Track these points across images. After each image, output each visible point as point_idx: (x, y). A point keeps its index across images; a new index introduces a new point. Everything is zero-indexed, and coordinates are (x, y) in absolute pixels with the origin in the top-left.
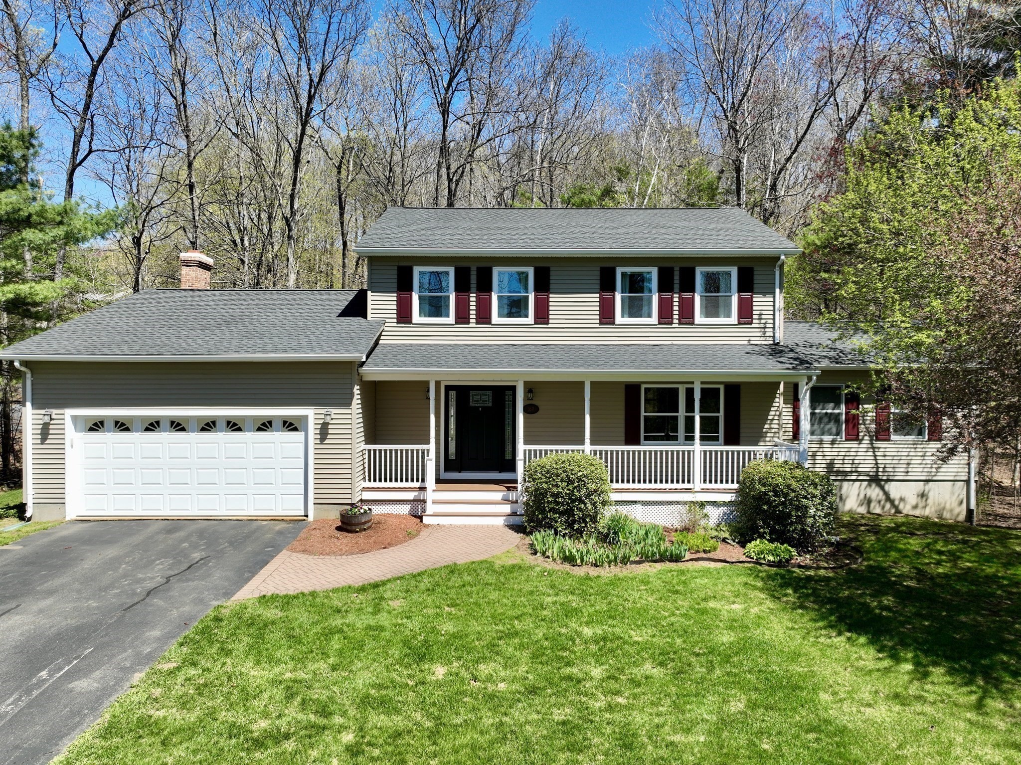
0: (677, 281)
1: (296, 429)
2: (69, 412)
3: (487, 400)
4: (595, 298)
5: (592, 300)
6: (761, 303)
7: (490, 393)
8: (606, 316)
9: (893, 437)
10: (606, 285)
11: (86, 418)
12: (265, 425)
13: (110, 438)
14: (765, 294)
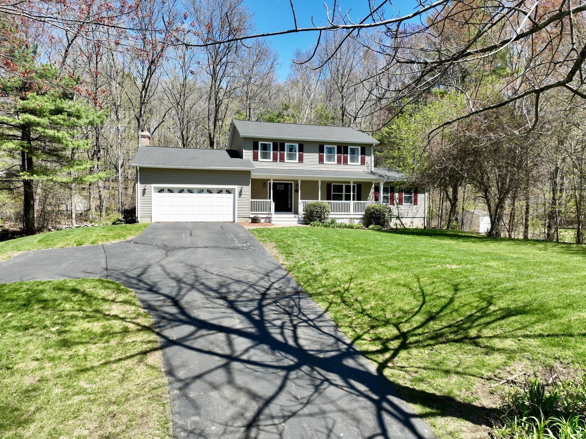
0: (342, 150)
1: (230, 193)
2: (153, 186)
3: (282, 188)
4: (317, 155)
6: (367, 159)
7: (283, 185)
9: (404, 204)
10: (321, 150)
11: (158, 188)
12: (220, 192)
13: (166, 195)
14: (368, 156)
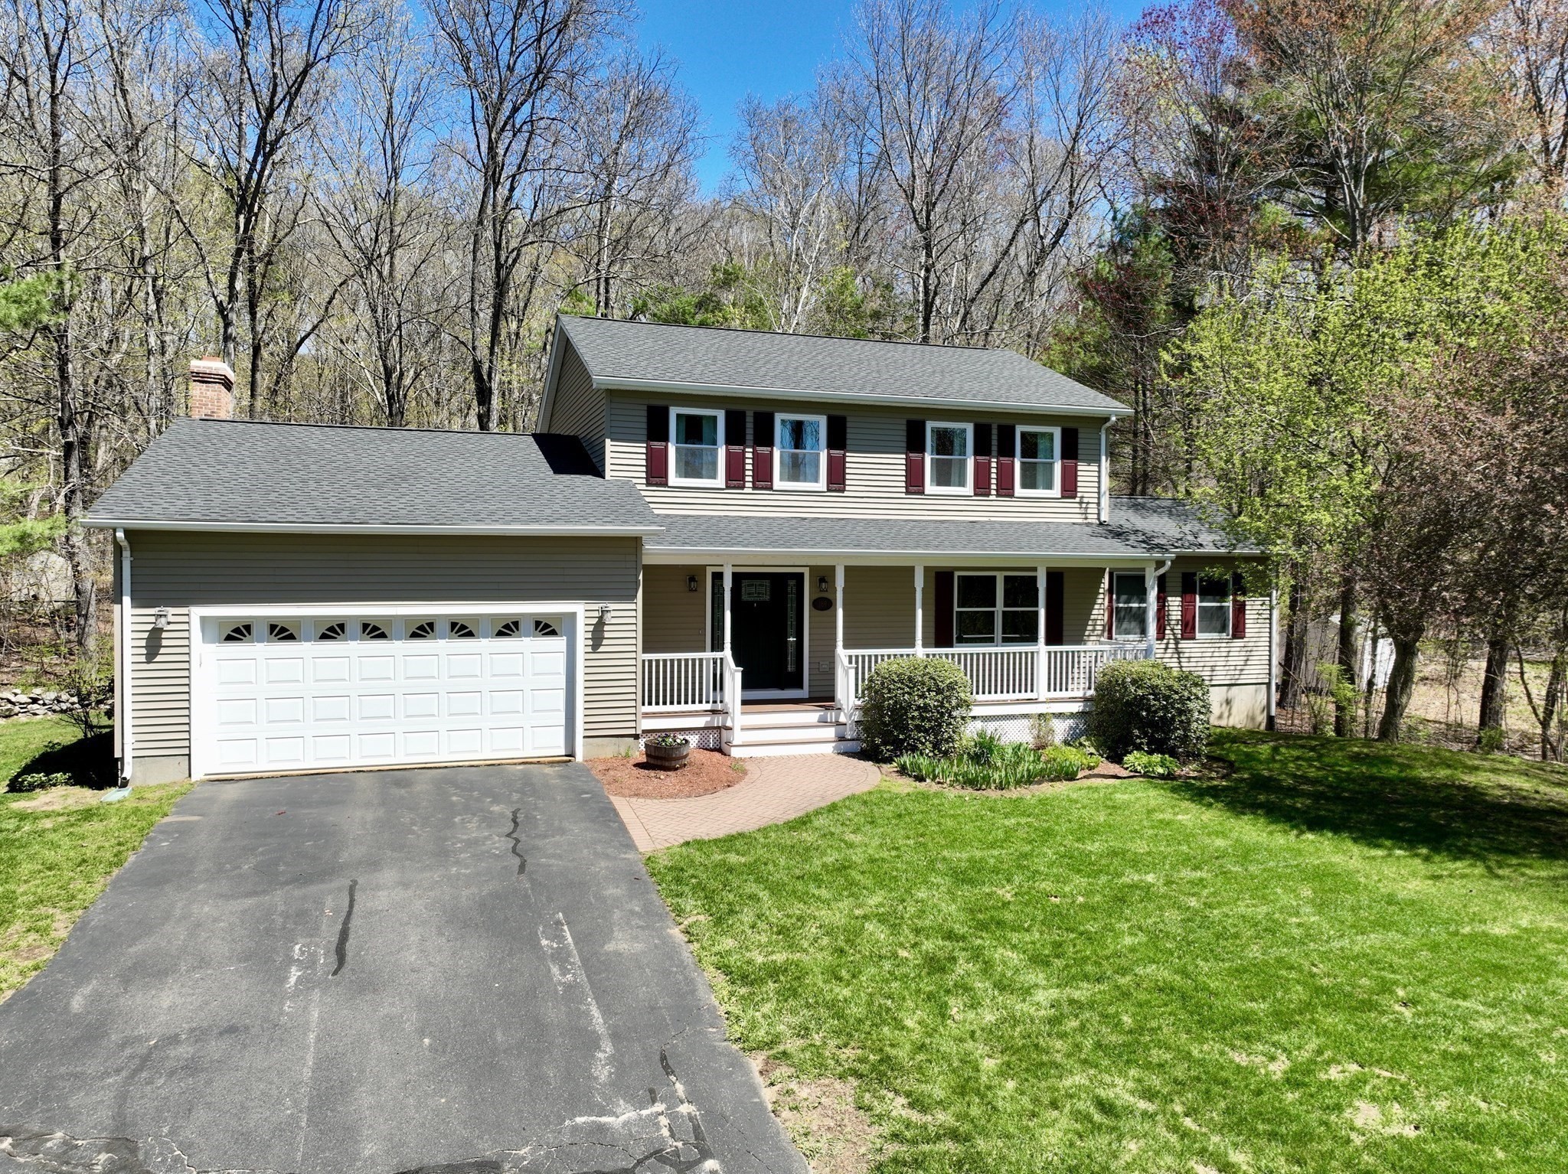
0: (995, 442)
1: (553, 633)
2: (197, 612)
3: (762, 594)
4: (899, 460)
5: (895, 463)
6: (1086, 473)
7: (767, 583)
8: (914, 483)
9: (1198, 635)
10: (914, 443)
11: (220, 621)
12: (508, 628)
13: (261, 652)
14: (1089, 462)
